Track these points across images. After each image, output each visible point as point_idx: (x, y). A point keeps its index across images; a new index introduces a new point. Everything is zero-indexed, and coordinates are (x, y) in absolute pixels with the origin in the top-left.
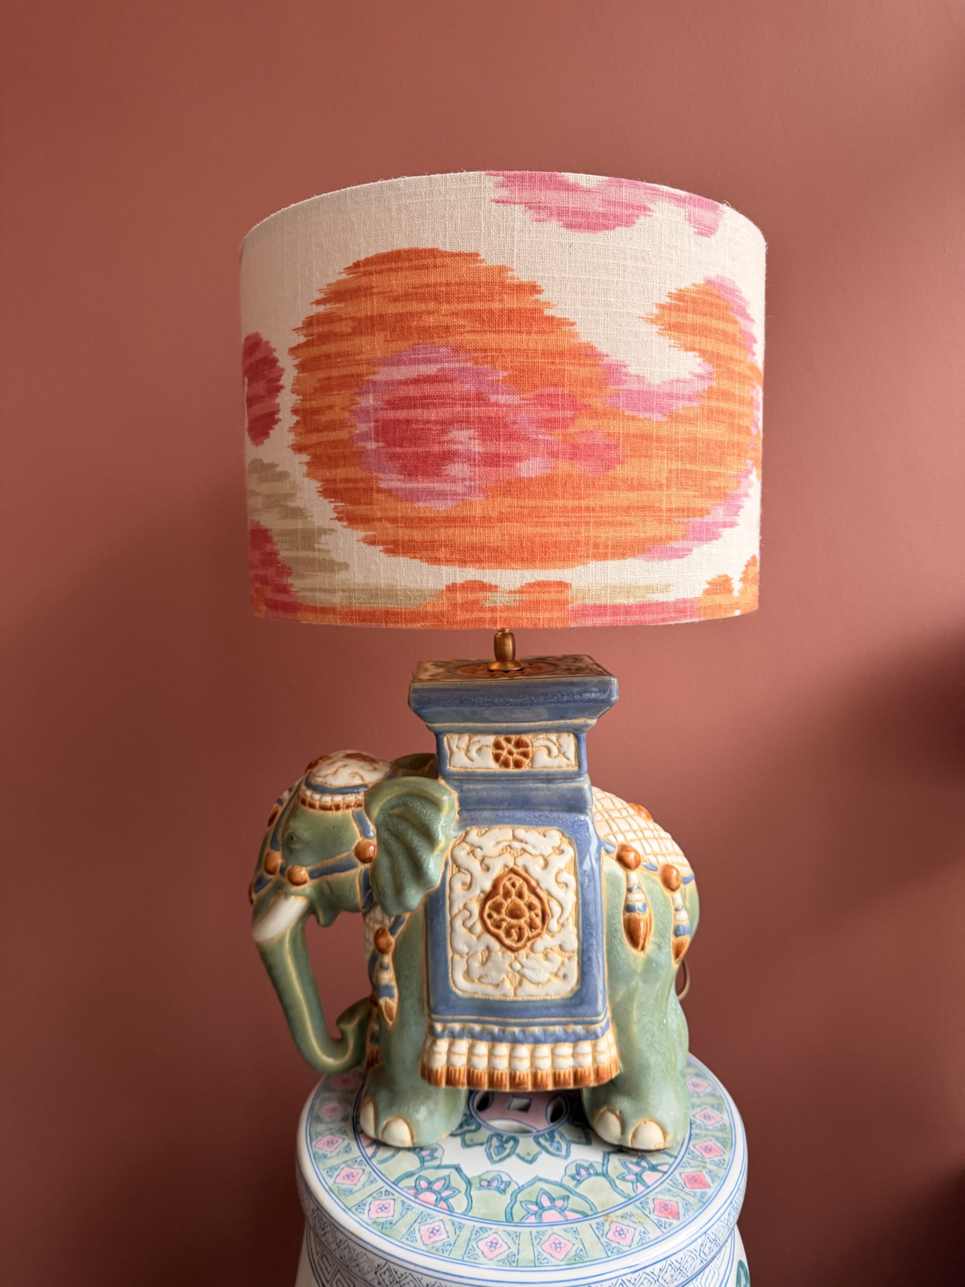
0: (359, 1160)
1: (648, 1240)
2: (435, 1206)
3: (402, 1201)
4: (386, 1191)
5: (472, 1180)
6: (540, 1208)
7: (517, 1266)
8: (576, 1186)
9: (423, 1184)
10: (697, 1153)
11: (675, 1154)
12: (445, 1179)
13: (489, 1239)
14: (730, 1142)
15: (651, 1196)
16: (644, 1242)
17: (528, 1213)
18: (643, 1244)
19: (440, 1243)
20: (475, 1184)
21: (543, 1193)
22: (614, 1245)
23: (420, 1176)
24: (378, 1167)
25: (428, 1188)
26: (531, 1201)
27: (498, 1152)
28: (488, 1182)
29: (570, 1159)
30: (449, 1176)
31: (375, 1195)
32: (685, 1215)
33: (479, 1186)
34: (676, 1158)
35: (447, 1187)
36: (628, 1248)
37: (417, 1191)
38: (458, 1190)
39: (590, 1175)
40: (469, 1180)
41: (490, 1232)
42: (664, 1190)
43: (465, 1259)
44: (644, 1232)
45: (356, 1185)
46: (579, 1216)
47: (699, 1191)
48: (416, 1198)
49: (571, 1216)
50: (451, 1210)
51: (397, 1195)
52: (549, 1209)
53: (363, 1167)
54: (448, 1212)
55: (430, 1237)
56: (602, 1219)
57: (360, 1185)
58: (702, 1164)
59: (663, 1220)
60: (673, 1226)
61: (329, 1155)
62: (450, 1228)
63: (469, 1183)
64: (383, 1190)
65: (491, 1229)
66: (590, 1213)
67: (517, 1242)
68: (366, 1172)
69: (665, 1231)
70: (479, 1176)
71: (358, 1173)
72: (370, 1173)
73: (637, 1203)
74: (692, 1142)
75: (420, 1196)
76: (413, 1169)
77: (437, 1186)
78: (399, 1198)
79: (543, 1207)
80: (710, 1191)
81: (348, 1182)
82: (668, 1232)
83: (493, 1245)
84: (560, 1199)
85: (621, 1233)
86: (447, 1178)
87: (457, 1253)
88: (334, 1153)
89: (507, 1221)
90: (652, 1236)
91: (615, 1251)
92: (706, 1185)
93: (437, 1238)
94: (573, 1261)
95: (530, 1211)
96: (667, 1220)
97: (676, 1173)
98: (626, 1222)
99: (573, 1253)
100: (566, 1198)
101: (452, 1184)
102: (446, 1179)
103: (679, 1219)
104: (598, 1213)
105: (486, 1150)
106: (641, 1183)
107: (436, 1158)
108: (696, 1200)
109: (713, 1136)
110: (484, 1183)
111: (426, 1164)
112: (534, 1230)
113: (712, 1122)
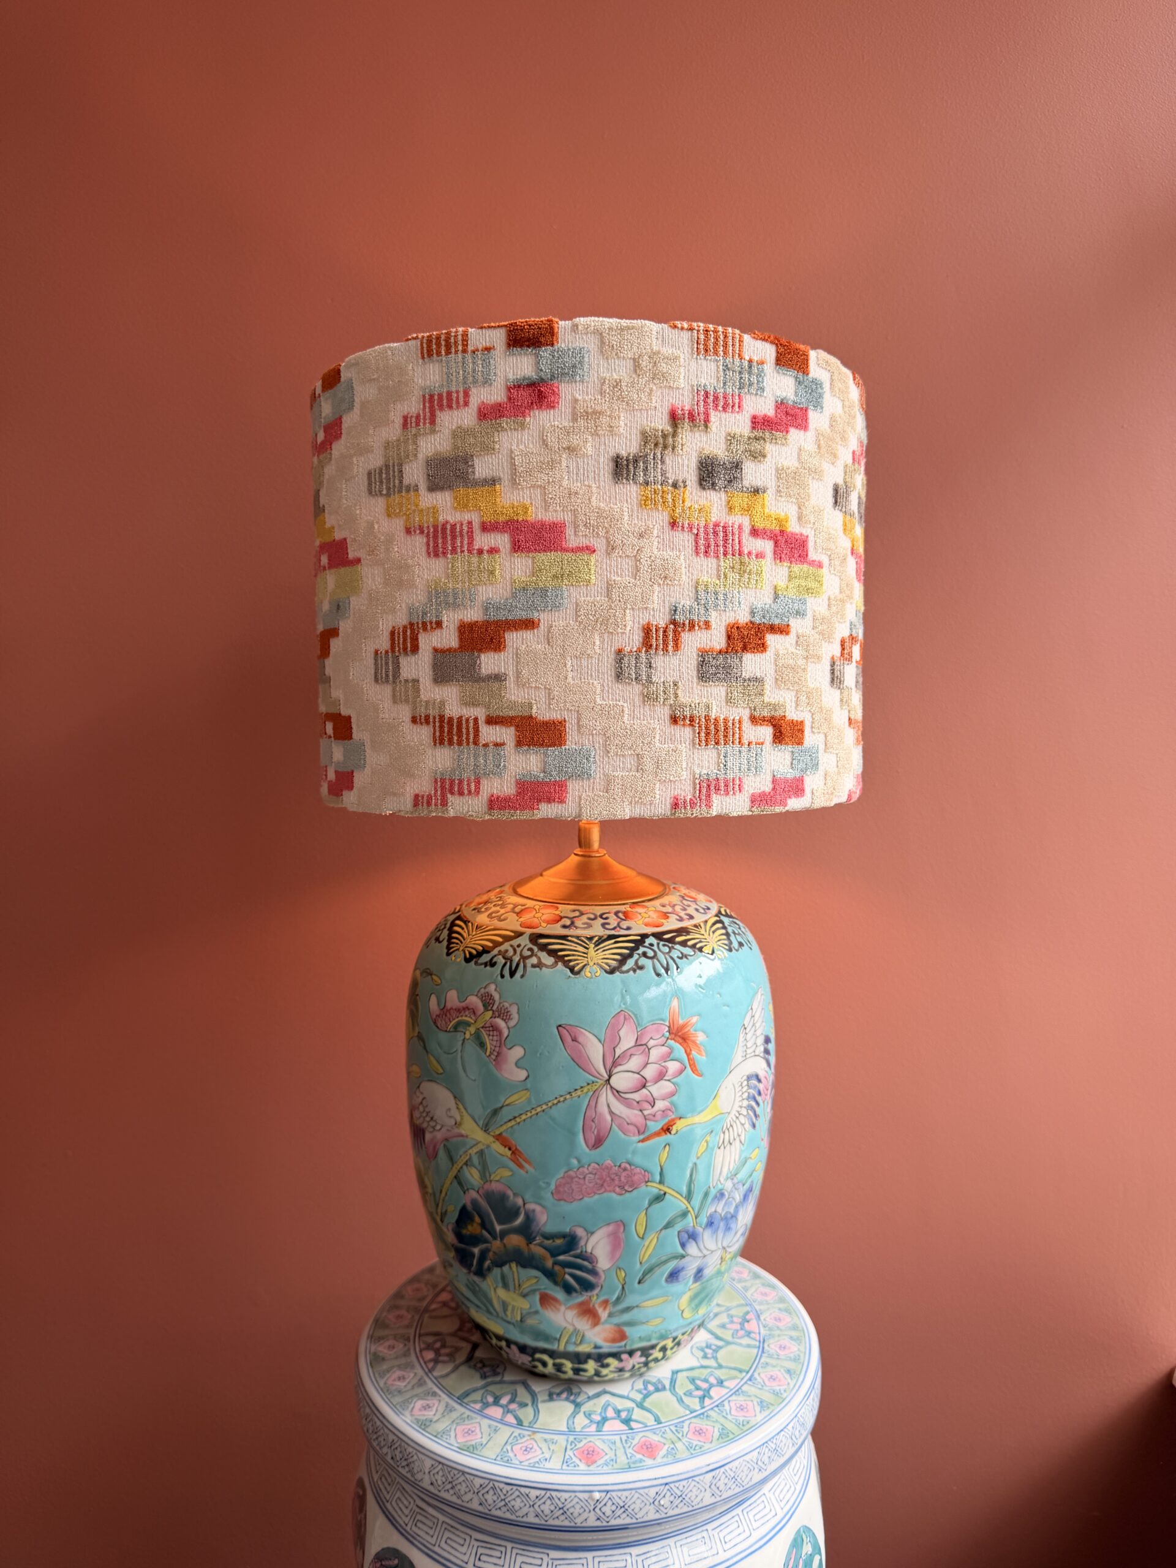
1: (541, 1466)
2: (425, 1363)
3: (409, 1350)
4: (409, 1337)
5: (474, 1359)
6: (494, 1402)
7: (424, 1430)
8: (544, 1401)
10: (686, 1429)
11: (663, 1421)
12: (456, 1349)
13: (428, 1402)
14: (731, 1436)
15: (589, 1439)
16: (537, 1465)
17: (482, 1400)
18: (534, 1467)
19: (394, 1388)
21: (512, 1394)
22: (511, 1454)
24: (425, 1319)
25: (437, 1348)
26: (494, 1394)
28: (484, 1366)
30: (463, 1348)
31: (398, 1337)
32: (598, 1467)
33: (473, 1365)
34: (661, 1423)
35: (450, 1355)
36: (518, 1463)
37: (429, 1347)
39: (567, 1399)
41: (438, 1398)
42: (609, 1440)
43: (398, 1407)
44: (546, 1460)
46: (515, 1422)
47: (639, 1456)
48: (421, 1351)
49: (510, 1418)
50: (430, 1371)
51: (412, 1341)
52: (502, 1406)
54: (427, 1370)
55: (394, 1380)
56: (529, 1433)
58: (675, 1439)
59: (574, 1459)
60: (577, 1468)
62: (415, 1381)
63: (470, 1358)
65: (440, 1396)
66: (526, 1423)
67: (445, 1414)
69: (565, 1467)
73: (571, 1438)
74: (693, 1420)
79: (498, 1402)
80: (649, 1462)
82: (566, 1470)
83: (427, 1407)
84: (518, 1403)
85: (527, 1450)
87: (397, 1399)
89: (458, 1398)
90: (548, 1465)
91: (506, 1459)
92: (653, 1457)
93: (398, 1383)
94: (465, 1448)
95: (484, 1401)
96: (578, 1462)
97: (641, 1434)
98: (544, 1446)
99: (473, 1443)
100: (523, 1405)
103: (589, 1466)
104: (532, 1427)
106: (598, 1426)
108: (626, 1461)
112: (468, 1413)
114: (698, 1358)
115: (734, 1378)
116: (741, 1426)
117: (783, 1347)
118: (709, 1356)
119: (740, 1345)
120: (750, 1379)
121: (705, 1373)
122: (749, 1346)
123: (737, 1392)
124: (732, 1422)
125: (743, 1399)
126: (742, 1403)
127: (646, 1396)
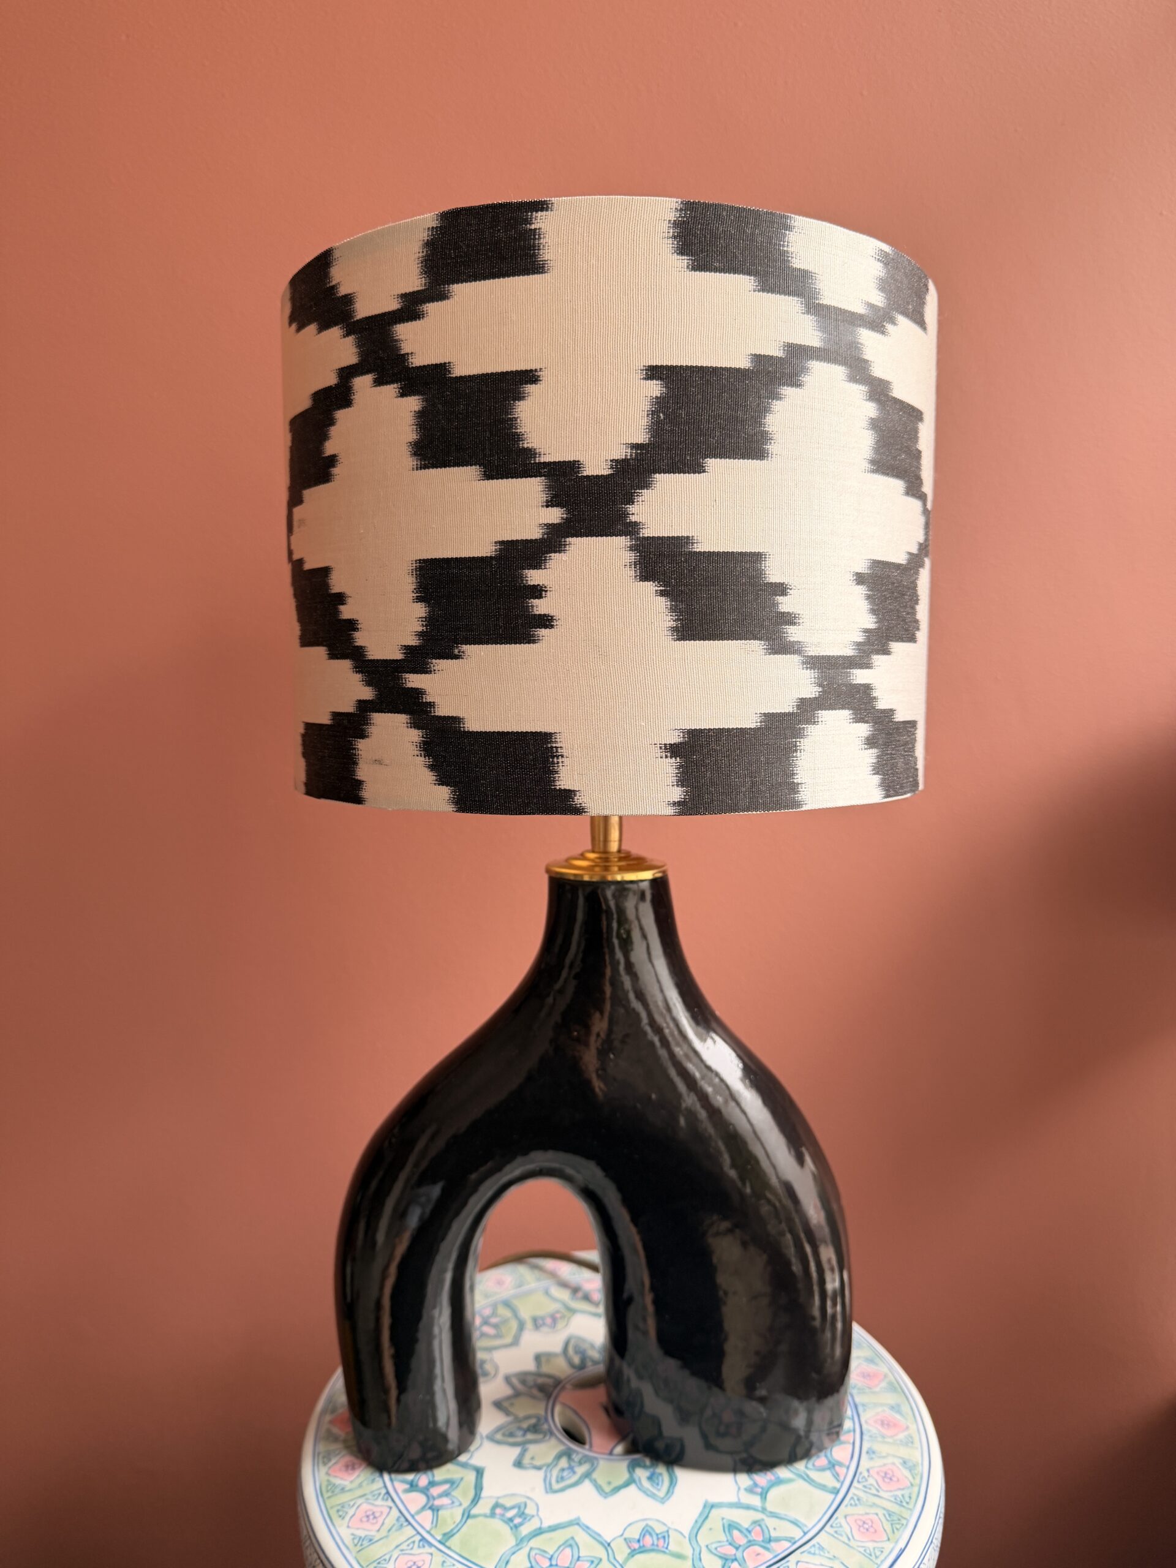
109: (350, 1490)
113: (360, 1513)
115: (436, 1523)
116: (339, 1507)
123: (405, 1520)
124: (351, 1500)
125: (387, 1521)
126: (380, 1520)
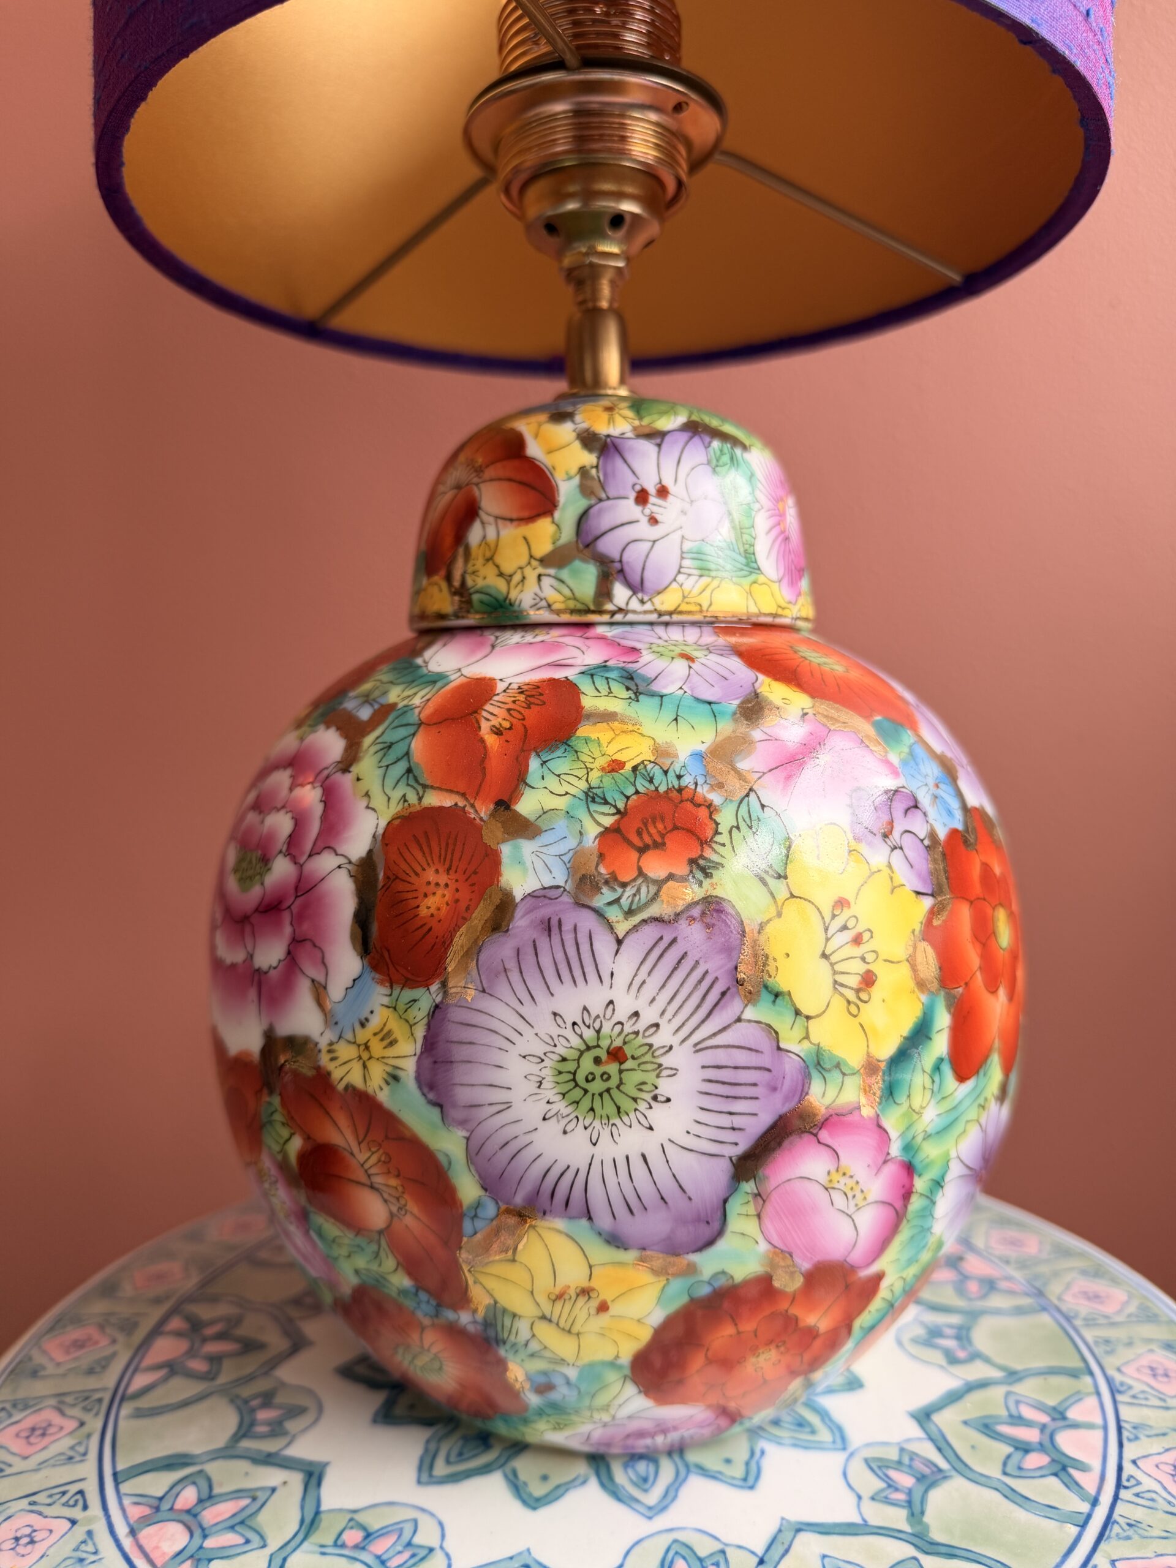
0: (97, 1396)
4: (81, 1492)
5: (325, 1520)
9: (189, 1496)
12: (254, 1499)
20: (325, 1535)
23: (201, 1472)
24: (122, 1424)
25: (188, 1511)
27: (460, 1454)
28: (368, 1535)
29: (662, 1522)
30: (273, 1490)
31: (41, 1498)
33: (330, 1541)
35: (241, 1523)
38: (262, 1537)
40: (317, 1513)
45: (25, 1458)
53: (87, 1417)
57: (32, 1463)
61: (51, 1369)
64: (73, 1489)
68: (85, 1430)
70: (355, 1511)
71: (61, 1428)
72: (89, 1436)
75: (147, 1535)
76: (197, 1450)
77: (215, 1514)
78: (90, 1520)
81: (17, 1446)
86: (262, 1496)
88: (61, 1370)
101: (263, 1519)
102: (259, 1498)
105: (428, 1442)
107: (285, 1433)
110: (353, 1537)
111: (246, 1444)
114: (941, 1367)
117: (1096, 1297)
118: (961, 1354)
119: (997, 1312)
120: (1113, 1391)
121: (993, 1400)
122: (1019, 1311)
127: (915, 1510)
